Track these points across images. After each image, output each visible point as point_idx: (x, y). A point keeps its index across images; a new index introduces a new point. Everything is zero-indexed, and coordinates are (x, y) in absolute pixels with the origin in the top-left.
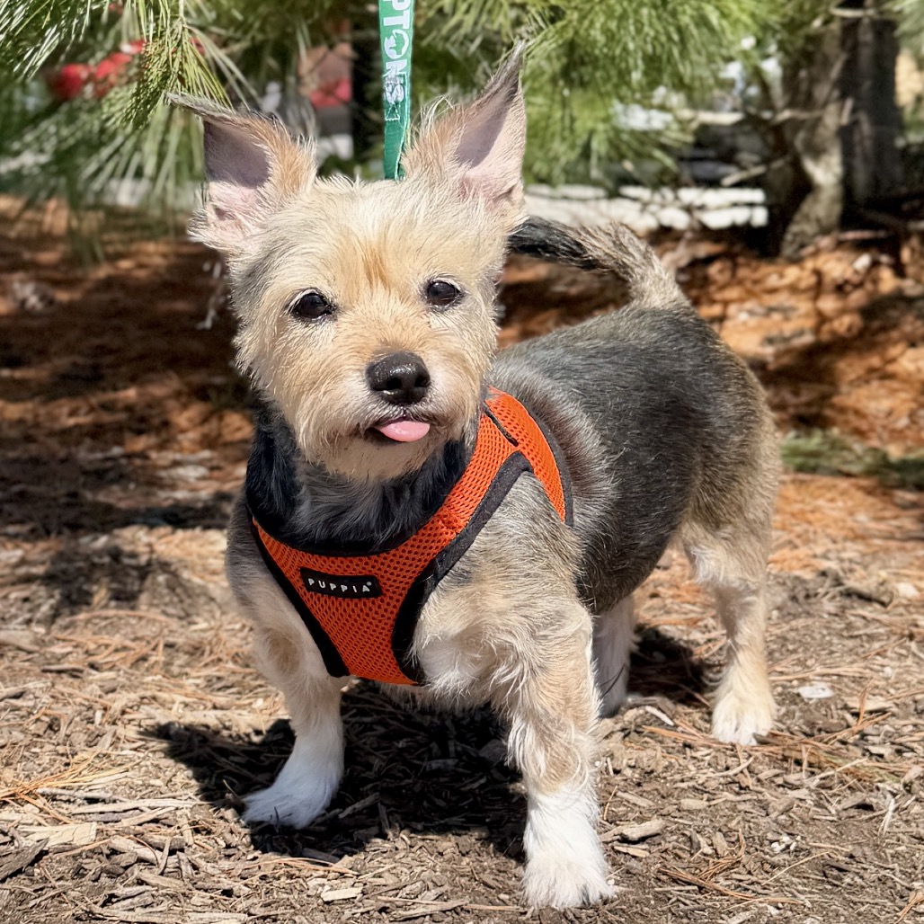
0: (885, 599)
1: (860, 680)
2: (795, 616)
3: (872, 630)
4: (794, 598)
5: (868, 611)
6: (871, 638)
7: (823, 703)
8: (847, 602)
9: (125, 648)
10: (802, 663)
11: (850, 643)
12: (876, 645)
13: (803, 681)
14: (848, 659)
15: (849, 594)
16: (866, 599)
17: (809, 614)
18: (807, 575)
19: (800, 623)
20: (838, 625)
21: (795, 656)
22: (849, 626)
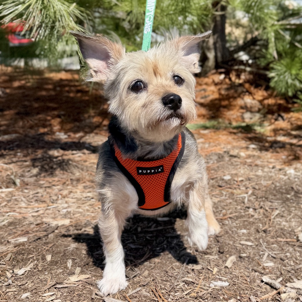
0: (239, 156)
1: (236, 174)
2: (220, 161)
3: (237, 163)
4: (219, 158)
5: (235, 159)
6: (237, 165)
7: (229, 180)
8: (231, 158)
9: (59, 181)
10: (223, 172)
11: (233, 167)
12: (239, 167)
13: (224, 175)
14: (233, 170)
15: (231, 156)
16: (235, 157)
17: (223, 161)
18: (221, 152)
19: (221, 163)
20: (230, 163)
21: (221, 171)
22: (232, 163)
